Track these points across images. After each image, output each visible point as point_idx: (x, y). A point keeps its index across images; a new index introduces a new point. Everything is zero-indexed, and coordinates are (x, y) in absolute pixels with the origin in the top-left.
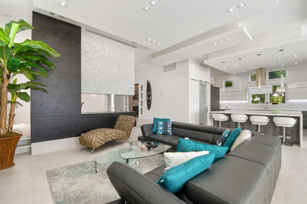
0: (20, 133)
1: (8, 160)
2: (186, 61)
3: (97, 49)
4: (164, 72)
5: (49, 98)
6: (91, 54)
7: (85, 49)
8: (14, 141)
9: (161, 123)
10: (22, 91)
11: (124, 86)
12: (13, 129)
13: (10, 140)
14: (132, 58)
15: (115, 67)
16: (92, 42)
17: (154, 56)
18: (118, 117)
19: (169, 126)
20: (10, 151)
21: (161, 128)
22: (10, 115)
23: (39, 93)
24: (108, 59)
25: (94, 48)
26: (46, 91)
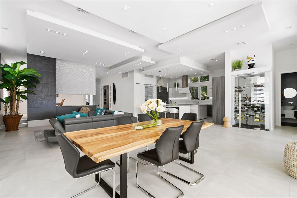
0: (22, 115)
1: (16, 127)
2: (133, 71)
3: (68, 67)
4: (122, 77)
5: (37, 98)
6: (64, 71)
7: (60, 68)
8: (19, 118)
9: (99, 111)
10: (22, 94)
11: (88, 89)
12: (18, 113)
13: (17, 117)
14: (93, 71)
15: (81, 77)
16: (65, 63)
17: (110, 68)
18: (81, 108)
19: (103, 112)
20: (17, 123)
21: (98, 113)
22: (17, 106)
23: (32, 95)
24: (76, 73)
25: (66, 67)
26: (35, 94)
